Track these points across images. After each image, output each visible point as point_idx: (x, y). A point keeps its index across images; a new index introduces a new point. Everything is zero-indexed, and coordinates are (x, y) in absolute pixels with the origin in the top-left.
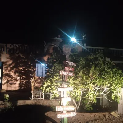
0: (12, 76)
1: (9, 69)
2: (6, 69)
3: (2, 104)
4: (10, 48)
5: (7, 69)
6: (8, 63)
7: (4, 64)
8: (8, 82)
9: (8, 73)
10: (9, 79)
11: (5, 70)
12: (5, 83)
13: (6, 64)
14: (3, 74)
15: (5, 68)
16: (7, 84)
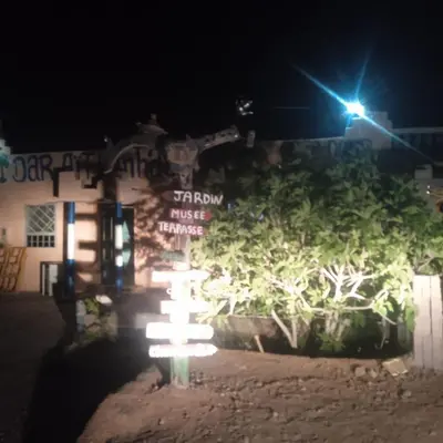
0: (158, 244)
1: (150, 223)
2: (142, 224)
3: (95, 324)
4: (149, 159)
5: (146, 224)
6: (146, 207)
7: (135, 211)
8: (149, 263)
9: (148, 235)
10: (152, 255)
11: (141, 228)
12: (142, 268)
13: (142, 210)
14: (137, 238)
15: (140, 220)
16: (147, 269)
